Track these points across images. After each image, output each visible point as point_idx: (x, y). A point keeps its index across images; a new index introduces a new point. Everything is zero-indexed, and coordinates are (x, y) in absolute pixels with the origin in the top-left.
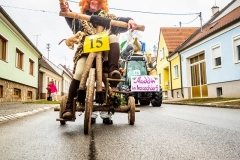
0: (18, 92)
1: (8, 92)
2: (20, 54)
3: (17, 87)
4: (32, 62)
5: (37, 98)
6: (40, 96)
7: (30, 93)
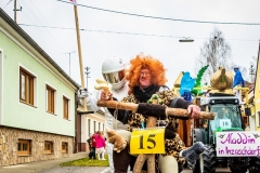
0: (49, 145)
1: (38, 147)
2: (51, 91)
3: (49, 138)
4: (66, 100)
5: (75, 152)
6: (79, 147)
7: (65, 145)
